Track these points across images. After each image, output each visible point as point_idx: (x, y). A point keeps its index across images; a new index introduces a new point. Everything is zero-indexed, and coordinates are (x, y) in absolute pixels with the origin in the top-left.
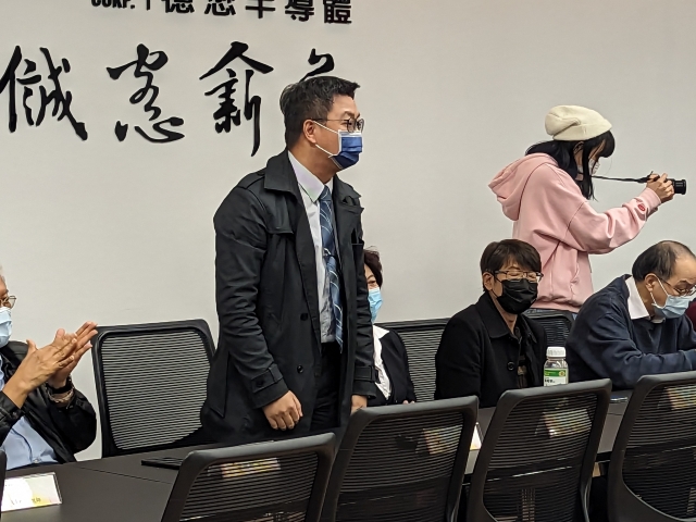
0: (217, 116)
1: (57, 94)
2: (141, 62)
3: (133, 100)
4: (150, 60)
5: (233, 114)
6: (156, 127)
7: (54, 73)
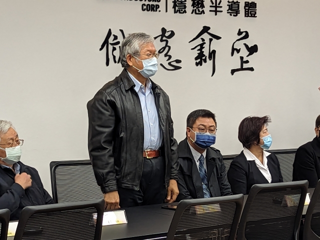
0: (196, 59)
2: (163, 35)
3: (160, 52)
4: (167, 34)
5: (204, 58)
6: (170, 64)
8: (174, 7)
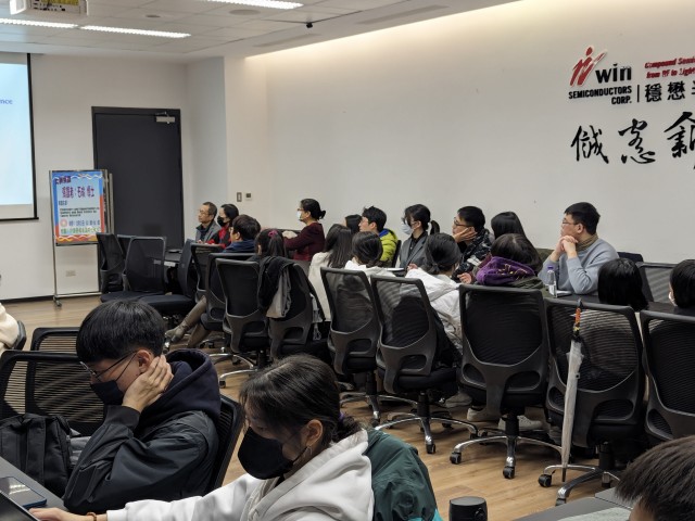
0: (673, 149)
1: (596, 144)
2: (634, 127)
3: (630, 144)
4: (639, 125)
5: (683, 148)
6: (641, 156)
7: (595, 136)
8: (647, 95)
